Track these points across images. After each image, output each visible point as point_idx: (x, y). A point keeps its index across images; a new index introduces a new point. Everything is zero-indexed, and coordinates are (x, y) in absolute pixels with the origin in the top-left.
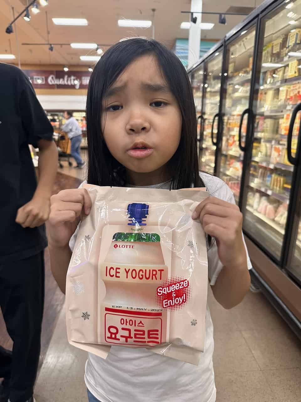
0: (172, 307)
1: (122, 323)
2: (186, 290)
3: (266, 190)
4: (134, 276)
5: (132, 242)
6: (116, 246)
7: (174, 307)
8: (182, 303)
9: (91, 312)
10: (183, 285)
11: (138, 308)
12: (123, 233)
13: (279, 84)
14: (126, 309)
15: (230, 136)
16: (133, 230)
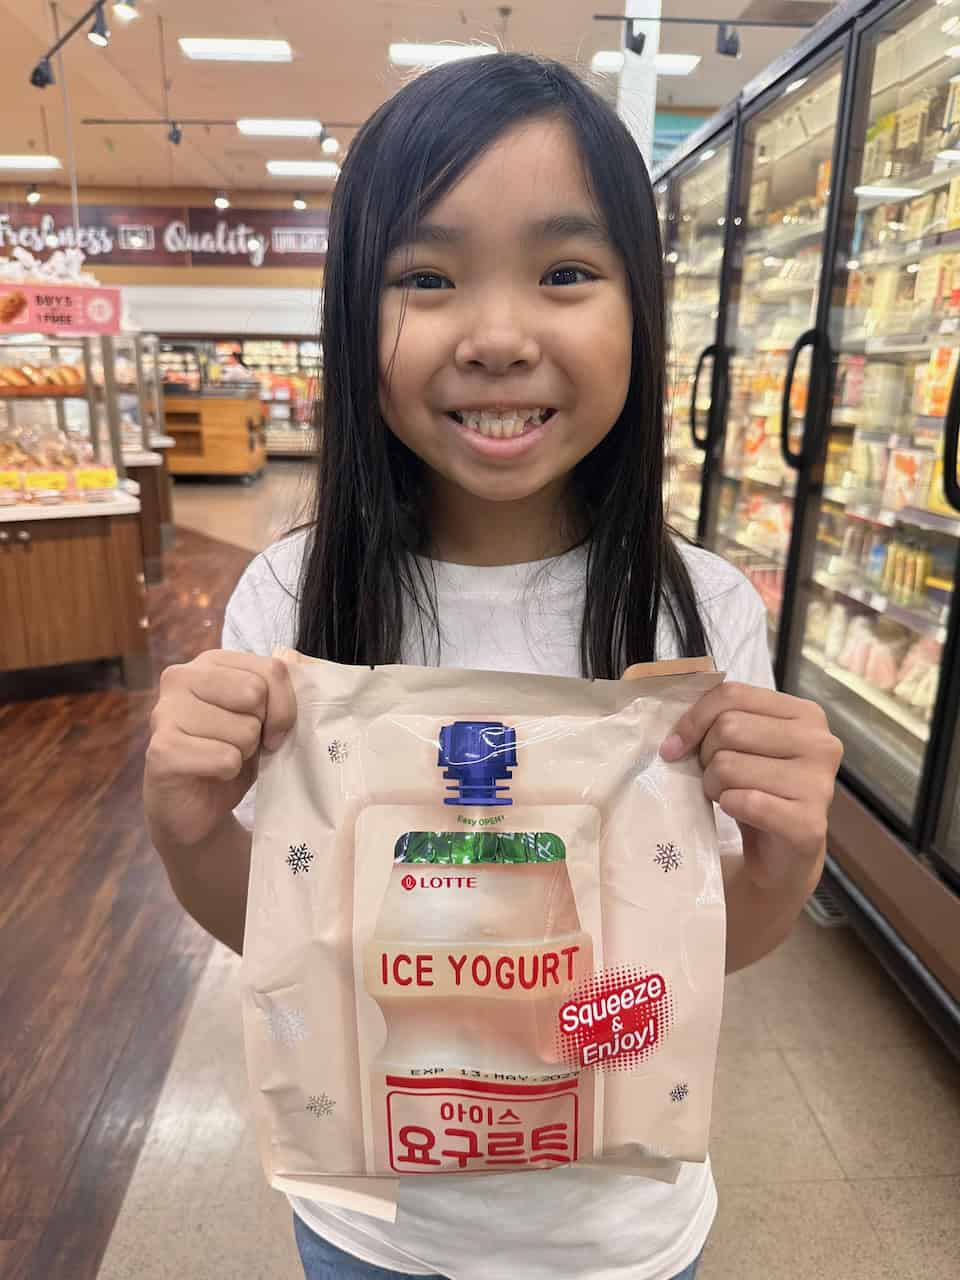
0: (611, 1060)
1: (447, 1114)
2: (656, 1006)
3: (868, 595)
5: (466, 866)
6: (408, 883)
7: (617, 1059)
8: (644, 1046)
9: (338, 1093)
10: (645, 994)
11: (499, 1074)
12: (430, 835)
13: (914, 249)
14: (460, 1077)
15: (752, 418)
16: (465, 821)
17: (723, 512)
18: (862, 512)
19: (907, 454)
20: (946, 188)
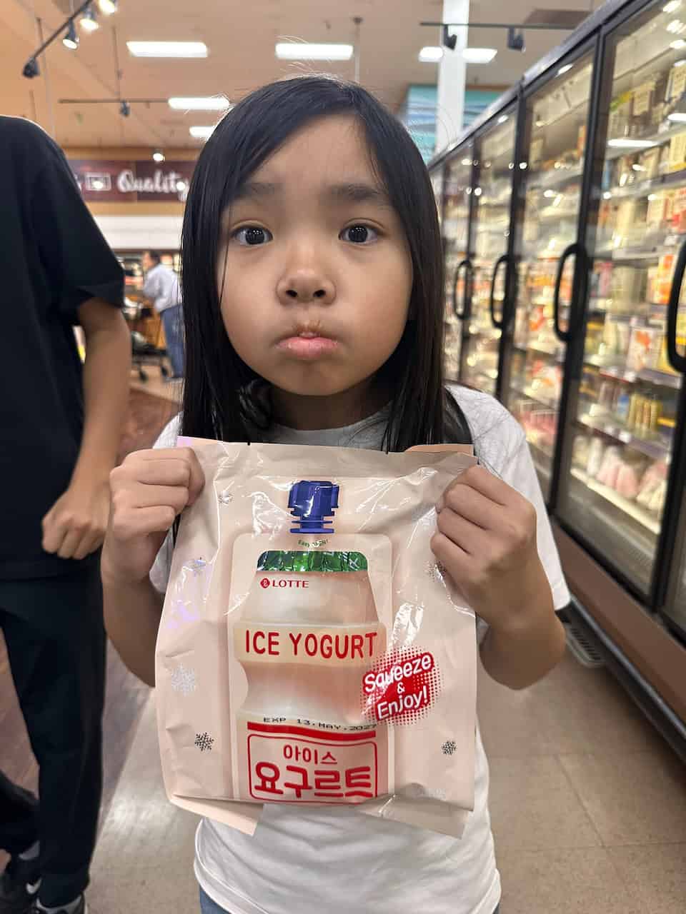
0: (398, 716)
1: (288, 754)
2: (427, 676)
3: (618, 431)
4: (311, 649)
5: (302, 573)
6: (265, 583)
7: (402, 716)
8: (420, 706)
9: (216, 734)
10: (420, 666)
11: (322, 723)
12: (281, 553)
13: (646, 186)
14: (295, 724)
15: (534, 306)
16: (303, 544)
17: (514, 372)
18: (612, 372)
19: (644, 330)
20: (668, 143)
